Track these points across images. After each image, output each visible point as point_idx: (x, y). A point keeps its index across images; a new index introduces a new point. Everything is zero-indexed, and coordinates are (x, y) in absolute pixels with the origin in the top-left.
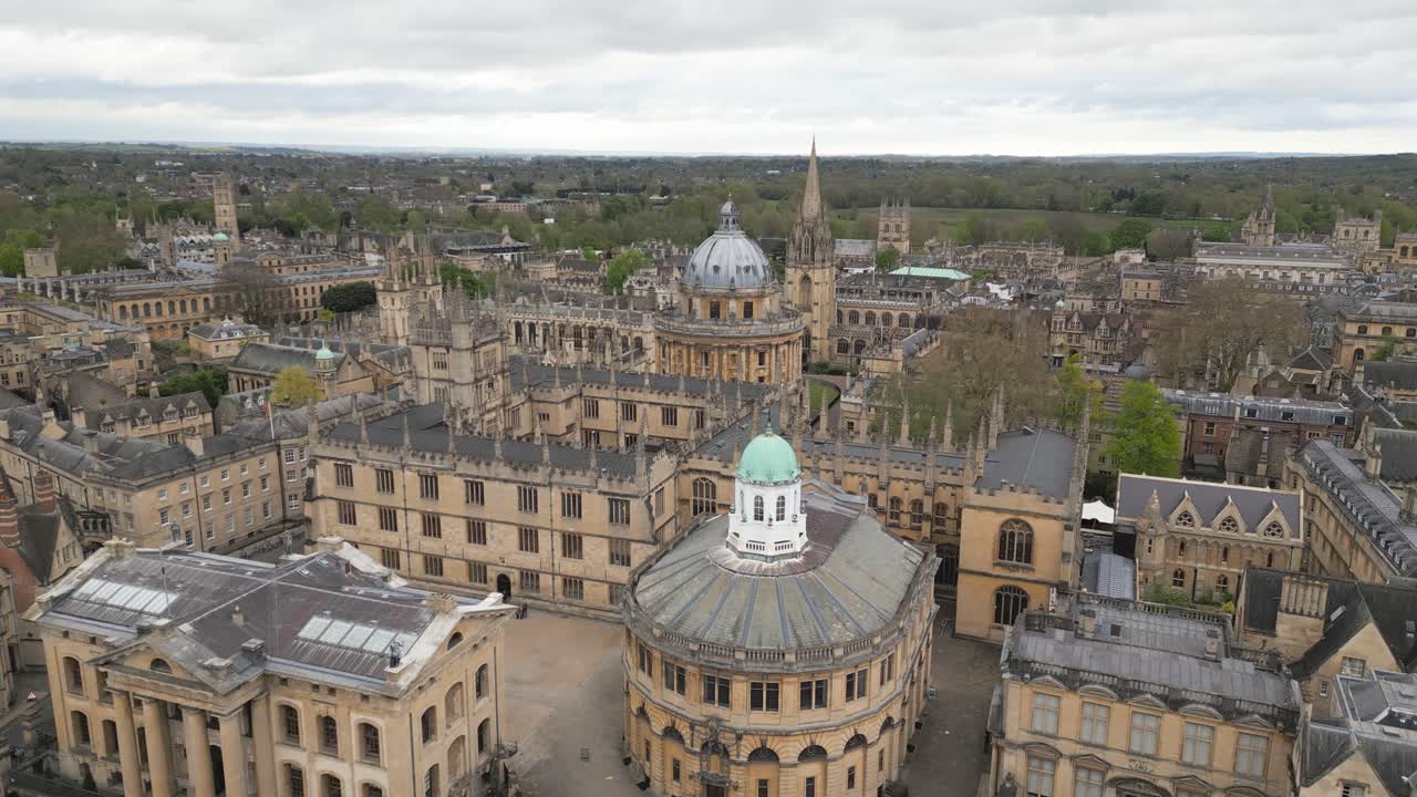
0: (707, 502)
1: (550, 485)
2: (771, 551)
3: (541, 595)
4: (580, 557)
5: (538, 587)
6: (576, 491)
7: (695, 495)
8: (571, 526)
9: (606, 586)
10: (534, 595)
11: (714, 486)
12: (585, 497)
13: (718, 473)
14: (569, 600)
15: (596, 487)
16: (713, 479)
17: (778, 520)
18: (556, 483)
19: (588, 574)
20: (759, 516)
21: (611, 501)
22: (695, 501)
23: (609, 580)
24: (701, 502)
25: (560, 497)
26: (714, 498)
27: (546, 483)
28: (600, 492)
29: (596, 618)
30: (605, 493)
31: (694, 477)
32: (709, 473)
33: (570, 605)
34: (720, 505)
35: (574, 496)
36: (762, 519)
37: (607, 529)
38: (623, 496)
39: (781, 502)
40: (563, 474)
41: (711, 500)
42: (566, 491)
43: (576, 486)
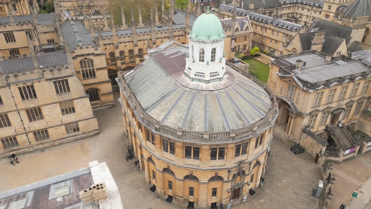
0: (90, 70)
1: (9, 85)
2: (207, 78)
3: (21, 147)
4: (42, 118)
5: (17, 143)
6: (29, 84)
7: (82, 67)
8: (31, 104)
9: (63, 127)
10: (16, 148)
11: (92, 61)
12: (36, 86)
13: (93, 54)
14: (40, 142)
15: (43, 78)
16: (91, 57)
17: (212, 61)
18: (13, 83)
19: (50, 125)
20: (202, 60)
21: (55, 83)
22: (83, 71)
23: (63, 123)
24: (86, 70)
25: (18, 90)
26: (93, 66)
27: (5, 85)
28: (47, 80)
29: (61, 144)
30: (50, 79)
31: (79, 59)
32: (88, 55)
33: (42, 144)
34: (98, 69)
35: (28, 87)
36: (203, 61)
37: (57, 98)
38: (62, 78)
39: (214, 51)
40: (16, 76)
41: (91, 68)
42: (21, 86)
43: (28, 81)
